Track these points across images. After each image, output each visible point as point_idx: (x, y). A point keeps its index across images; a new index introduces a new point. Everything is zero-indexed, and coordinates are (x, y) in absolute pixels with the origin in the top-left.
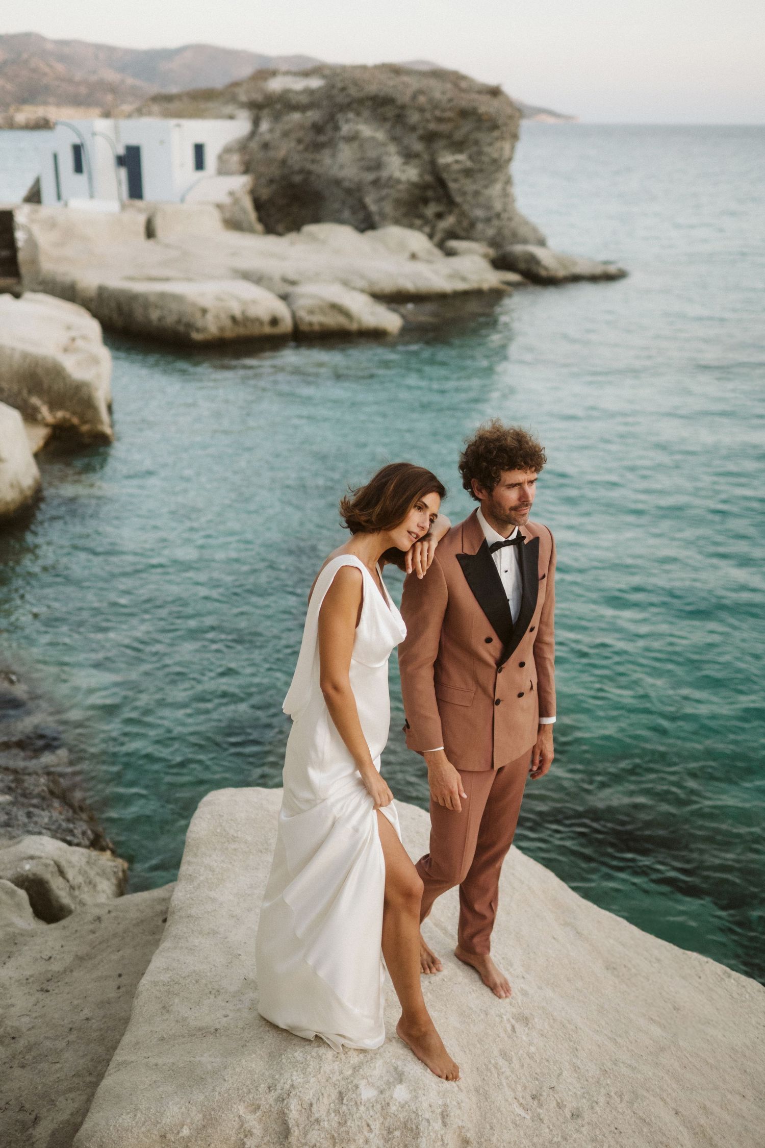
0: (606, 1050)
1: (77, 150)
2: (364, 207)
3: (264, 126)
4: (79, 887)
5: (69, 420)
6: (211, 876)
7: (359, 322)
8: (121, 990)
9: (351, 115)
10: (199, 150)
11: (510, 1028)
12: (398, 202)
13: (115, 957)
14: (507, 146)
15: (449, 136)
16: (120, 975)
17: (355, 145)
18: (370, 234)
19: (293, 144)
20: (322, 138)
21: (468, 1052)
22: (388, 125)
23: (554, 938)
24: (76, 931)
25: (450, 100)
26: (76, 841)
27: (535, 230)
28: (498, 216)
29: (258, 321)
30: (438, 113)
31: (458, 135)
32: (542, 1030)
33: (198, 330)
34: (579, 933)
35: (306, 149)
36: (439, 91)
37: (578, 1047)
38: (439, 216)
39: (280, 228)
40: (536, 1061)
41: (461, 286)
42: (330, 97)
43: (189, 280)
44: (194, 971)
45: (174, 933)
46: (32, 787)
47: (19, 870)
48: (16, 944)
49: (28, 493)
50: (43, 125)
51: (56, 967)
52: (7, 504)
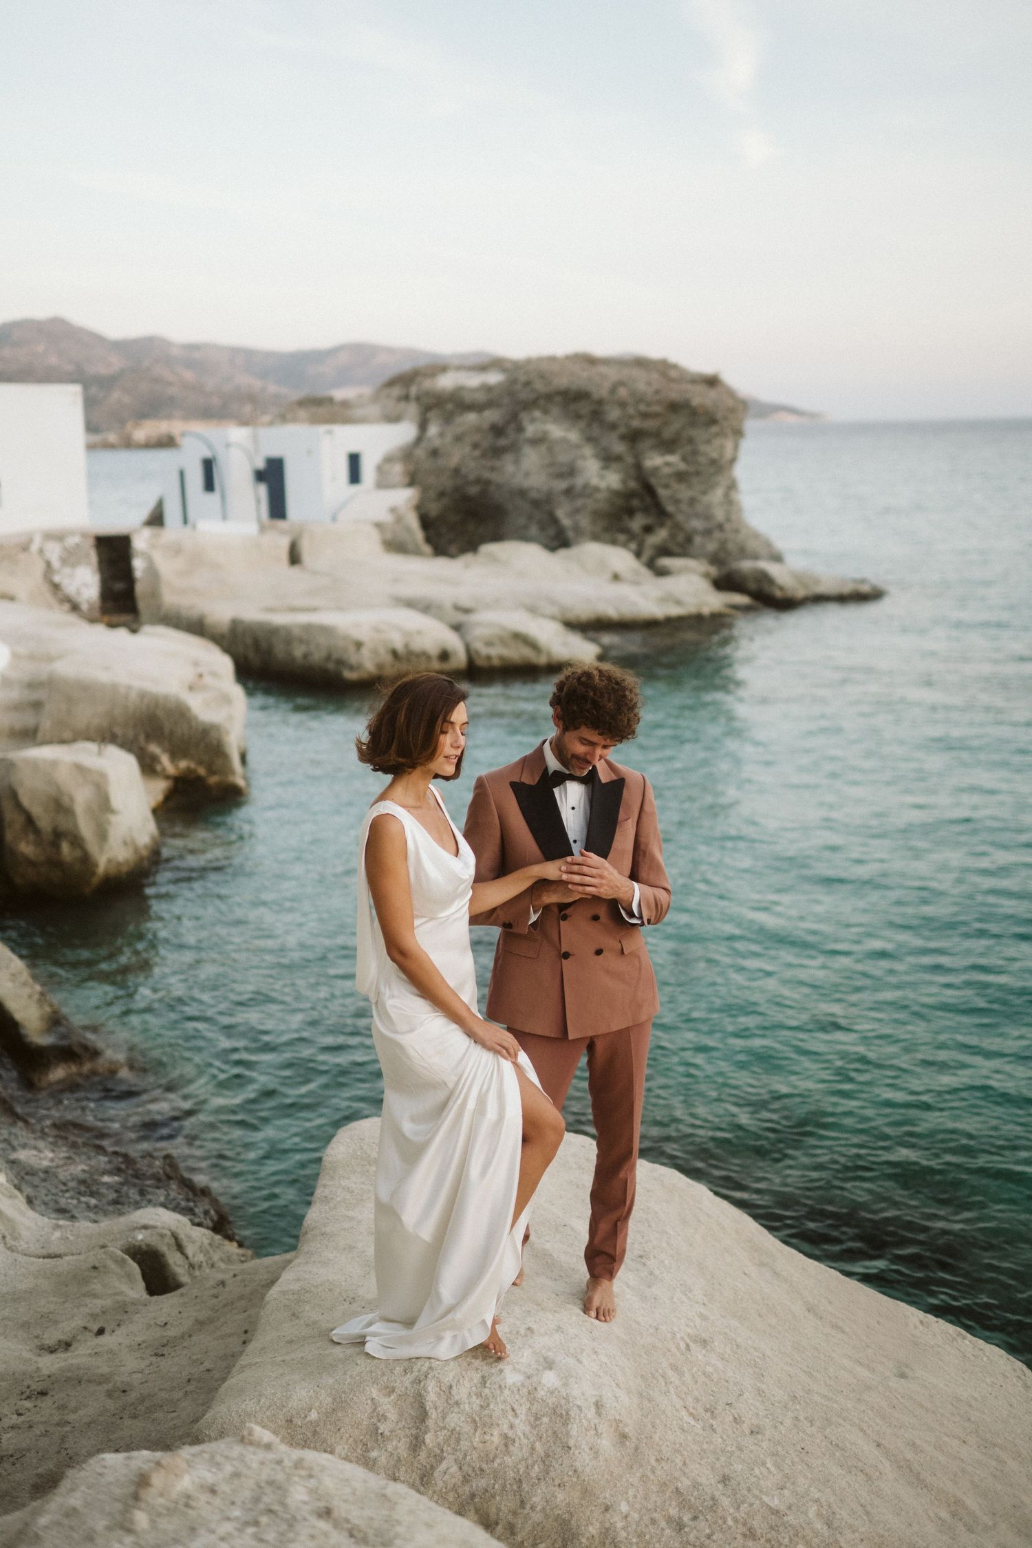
0: (798, 1381)
1: (208, 466)
2: (555, 521)
3: (433, 430)
4: (200, 1266)
5: (195, 771)
6: (350, 1197)
7: (549, 654)
9: (537, 414)
10: (354, 461)
11: (685, 1346)
12: (596, 515)
13: (241, 1316)
14: (728, 444)
15: (657, 434)
17: (543, 448)
18: (563, 552)
19: (467, 449)
20: (503, 442)
21: (631, 1358)
22: (582, 424)
23: (745, 1274)
24: (196, 1297)
25: (657, 392)
26: (198, 1221)
27: (768, 544)
28: (720, 527)
29: (425, 655)
30: (642, 407)
31: (668, 433)
32: (721, 1353)
33: (351, 668)
34: (776, 1274)
35: (484, 456)
36: (643, 383)
37: (764, 1373)
38: (648, 529)
39: (453, 549)
40: (713, 1380)
41: (675, 611)
42: (511, 394)
43: (340, 609)
44: (328, 1281)
46: (145, 1169)
47: (130, 1240)
48: (126, 1312)
49: (145, 853)
50: (167, 443)
51: (172, 1332)
52: (119, 864)
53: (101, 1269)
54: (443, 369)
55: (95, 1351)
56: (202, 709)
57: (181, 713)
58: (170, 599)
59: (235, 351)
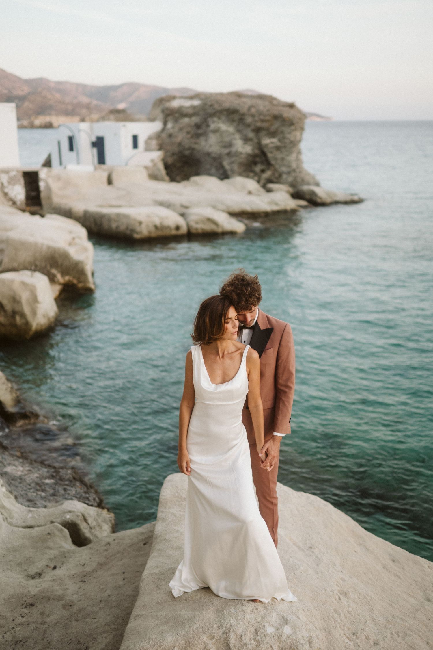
0: (388, 610)
1: (71, 140)
2: (222, 167)
3: (170, 125)
4: (94, 528)
5: (72, 281)
6: (174, 519)
7: (223, 228)
8: (125, 580)
9: (215, 119)
10: (135, 138)
11: (338, 598)
12: (241, 164)
13: (120, 563)
14: (298, 134)
15: (267, 129)
16: (124, 573)
17: (218, 134)
18: (226, 181)
19: (184, 135)
20: (200, 131)
21: (318, 610)
22: (235, 124)
23: (355, 552)
24: (97, 550)
25: (268, 110)
26: (90, 503)
27: (313, 178)
28: (294, 170)
29: (168, 228)
30: (262, 117)
31: (273, 129)
32: (354, 599)
33: (137, 233)
34: (367, 549)
35: (192, 137)
36: (262, 106)
37: (373, 608)
38: (263, 171)
39: (178, 178)
40: (353, 615)
41: (275, 208)
42: (204, 110)
43: (131, 206)
45: (158, 548)
46: (64, 475)
47: (63, 518)
48: (65, 557)
49: (52, 320)
50: (49, 126)
51: (88, 569)
52: (41, 325)
53: (52, 534)
54: (174, 98)
55: (53, 578)
56: (75, 254)
57: (66, 256)
58: (57, 200)
59: (78, 85)
